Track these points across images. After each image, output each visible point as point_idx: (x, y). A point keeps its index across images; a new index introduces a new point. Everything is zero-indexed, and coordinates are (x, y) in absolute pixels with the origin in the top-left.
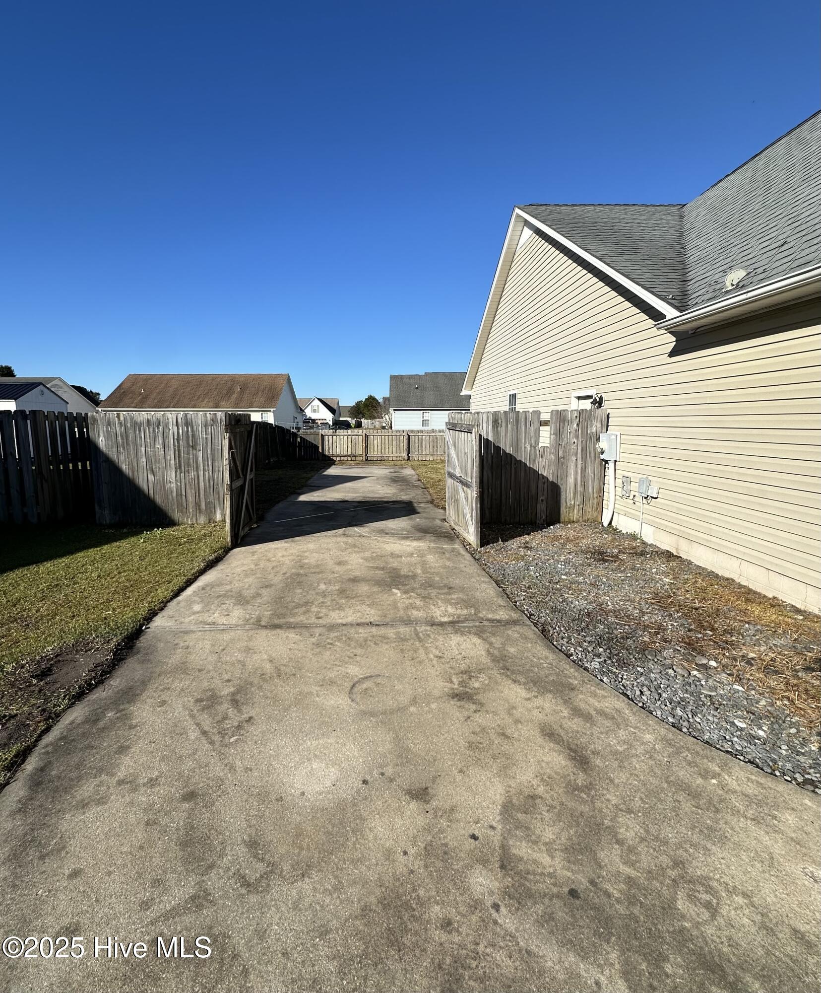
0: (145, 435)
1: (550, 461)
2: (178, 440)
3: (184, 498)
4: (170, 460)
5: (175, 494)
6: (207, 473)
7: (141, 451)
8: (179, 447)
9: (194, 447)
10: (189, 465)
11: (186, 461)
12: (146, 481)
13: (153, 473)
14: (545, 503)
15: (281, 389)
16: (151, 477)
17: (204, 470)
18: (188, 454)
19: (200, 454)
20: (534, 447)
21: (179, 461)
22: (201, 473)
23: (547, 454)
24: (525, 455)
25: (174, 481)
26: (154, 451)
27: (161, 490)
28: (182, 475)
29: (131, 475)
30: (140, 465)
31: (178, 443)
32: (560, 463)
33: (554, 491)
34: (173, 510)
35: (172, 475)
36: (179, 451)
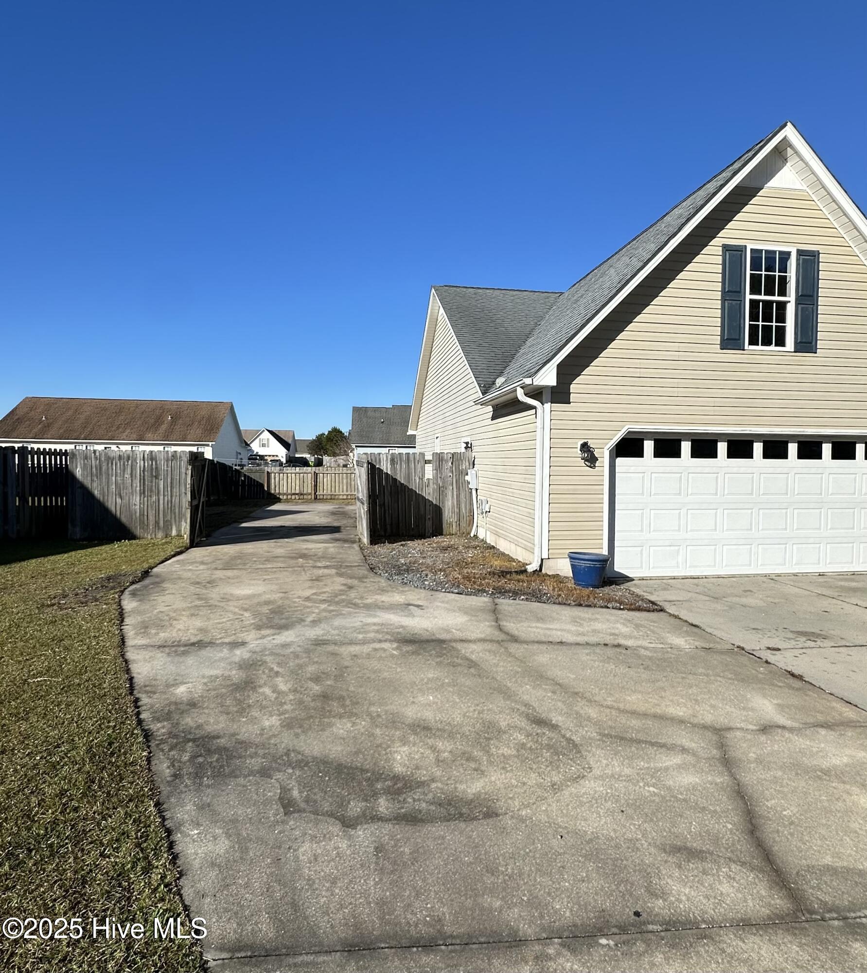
0: (116, 468)
1: (433, 489)
2: (144, 471)
3: (146, 517)
4: (136, 487)
5: (138, 514)
6: (166, 498)
7: (112, 480)
8: (144, 477)
9: (156, 477)
10: (151, 491)
11: (150, 487)
12: (114, 504)
13: (121, 497)
14: (431, 520)
15: (222, 421)
16: (119, 501)
17: (164, 496)
18: (152, 482)
19: (162, 483)
20: (421, 479)
21: (144, 488)
22: (161, 498)
23: (431, 484)
24: (414, 485)
25: (138, 504)
26: (123, 480)
27: (126, 511)
28: (146, 499)
29: (101, 499)
30: (110, 491)
31: (144, 473)
32: (441, 491)
33: (438, 511)
34: (136, 527)
35: (137, 499)
36: (144, 480)
